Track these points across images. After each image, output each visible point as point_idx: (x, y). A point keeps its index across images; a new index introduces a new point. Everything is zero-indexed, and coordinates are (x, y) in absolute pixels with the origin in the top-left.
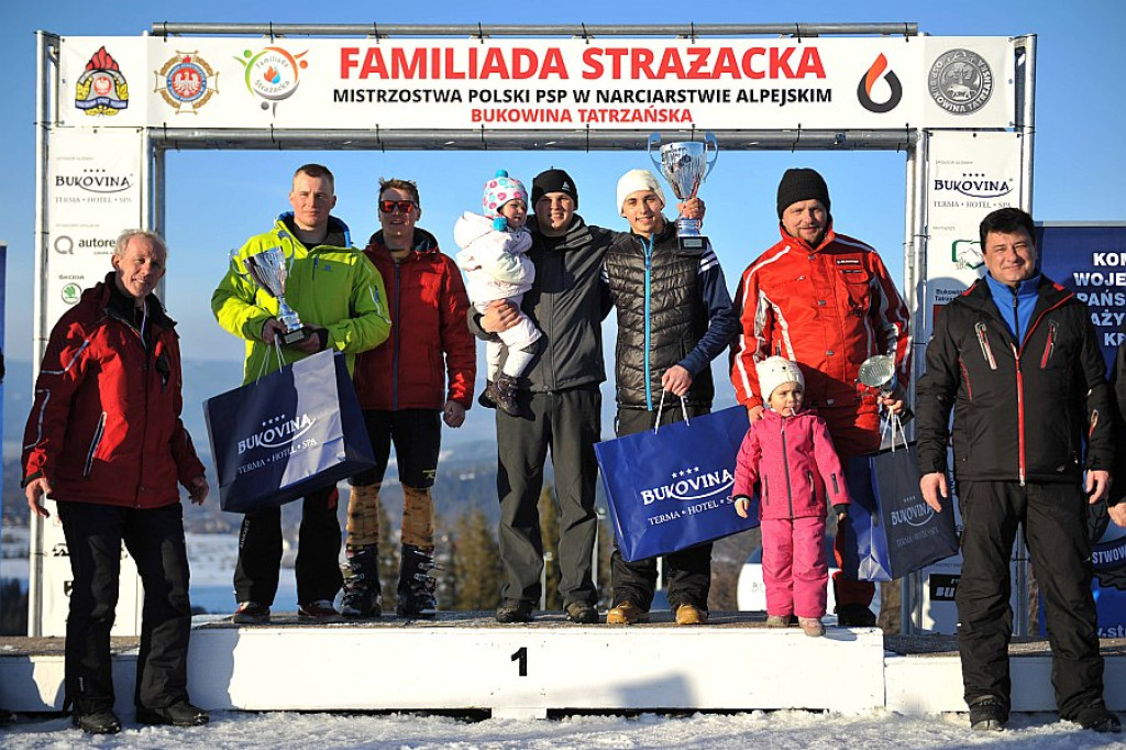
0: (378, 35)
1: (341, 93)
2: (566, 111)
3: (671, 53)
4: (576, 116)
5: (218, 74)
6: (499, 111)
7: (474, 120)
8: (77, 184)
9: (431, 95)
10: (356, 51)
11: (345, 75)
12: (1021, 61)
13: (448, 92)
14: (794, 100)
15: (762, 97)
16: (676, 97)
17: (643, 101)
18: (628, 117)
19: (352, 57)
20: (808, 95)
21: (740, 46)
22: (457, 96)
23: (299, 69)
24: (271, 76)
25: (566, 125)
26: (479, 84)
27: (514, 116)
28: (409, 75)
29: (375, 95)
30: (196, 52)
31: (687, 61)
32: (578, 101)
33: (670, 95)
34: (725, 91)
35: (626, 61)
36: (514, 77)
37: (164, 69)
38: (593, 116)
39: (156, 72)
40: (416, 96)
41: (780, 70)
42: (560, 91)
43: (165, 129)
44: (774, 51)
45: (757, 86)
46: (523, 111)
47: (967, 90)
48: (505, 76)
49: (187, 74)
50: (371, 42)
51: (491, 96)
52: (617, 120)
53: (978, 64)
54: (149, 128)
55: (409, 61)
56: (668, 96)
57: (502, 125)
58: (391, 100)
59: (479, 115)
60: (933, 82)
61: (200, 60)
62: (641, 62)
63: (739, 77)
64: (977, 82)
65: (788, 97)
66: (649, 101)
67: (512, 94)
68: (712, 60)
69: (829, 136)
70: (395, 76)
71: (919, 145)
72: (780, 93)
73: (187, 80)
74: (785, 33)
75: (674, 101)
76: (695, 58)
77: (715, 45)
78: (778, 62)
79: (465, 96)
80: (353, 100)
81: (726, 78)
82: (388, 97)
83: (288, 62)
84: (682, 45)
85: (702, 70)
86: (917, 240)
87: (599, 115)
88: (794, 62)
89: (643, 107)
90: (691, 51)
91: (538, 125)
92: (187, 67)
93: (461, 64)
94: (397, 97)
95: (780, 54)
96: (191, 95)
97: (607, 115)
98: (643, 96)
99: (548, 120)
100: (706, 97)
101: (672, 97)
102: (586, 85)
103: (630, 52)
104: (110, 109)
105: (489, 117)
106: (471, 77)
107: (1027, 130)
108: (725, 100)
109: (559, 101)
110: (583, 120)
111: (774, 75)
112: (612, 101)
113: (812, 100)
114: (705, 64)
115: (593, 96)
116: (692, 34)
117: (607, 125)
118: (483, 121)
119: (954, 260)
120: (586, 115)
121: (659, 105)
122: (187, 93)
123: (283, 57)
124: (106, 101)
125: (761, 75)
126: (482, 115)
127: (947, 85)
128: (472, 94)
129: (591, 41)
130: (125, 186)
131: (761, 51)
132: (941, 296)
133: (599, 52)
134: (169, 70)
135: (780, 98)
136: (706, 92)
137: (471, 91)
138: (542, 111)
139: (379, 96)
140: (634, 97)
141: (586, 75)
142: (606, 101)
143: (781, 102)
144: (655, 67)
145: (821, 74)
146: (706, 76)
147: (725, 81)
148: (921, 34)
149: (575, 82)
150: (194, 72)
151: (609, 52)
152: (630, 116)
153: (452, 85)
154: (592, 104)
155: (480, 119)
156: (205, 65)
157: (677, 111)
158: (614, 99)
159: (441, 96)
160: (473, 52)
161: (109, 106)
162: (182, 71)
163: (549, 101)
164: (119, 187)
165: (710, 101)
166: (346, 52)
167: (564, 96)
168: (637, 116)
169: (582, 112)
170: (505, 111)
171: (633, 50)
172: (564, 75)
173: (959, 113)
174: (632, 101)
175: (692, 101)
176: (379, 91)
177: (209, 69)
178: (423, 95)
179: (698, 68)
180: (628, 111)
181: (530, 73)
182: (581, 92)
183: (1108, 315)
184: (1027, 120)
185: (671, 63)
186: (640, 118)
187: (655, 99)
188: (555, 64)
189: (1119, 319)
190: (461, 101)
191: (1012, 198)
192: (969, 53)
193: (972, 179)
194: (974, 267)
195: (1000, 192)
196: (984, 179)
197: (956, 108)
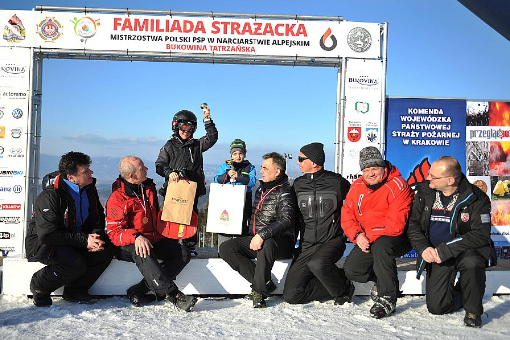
0: (129, 13)
1: (113, 36)
2: (205, 46)
3: (247, 24)
4: (208, 48)
5: (63, 27)
6: (177, 45)
7: (167, 49)
8: (3, 70)
9: (150, 38)
10: (120, 20)
11: (115, 29)
12: (382, 33)
13: (157, 37)
14: (295, 45)
15: (283, 43)
16: (249, 42)
17: (235, 43)
19: (118, 22)
20: (301, 43)
21: (274, 23)
22: (160, 39)
23: (97, 26)
24: (85, 28)
25: (204, 52)
26: (170, 35)
27: (184, 47)
28: (141, 30)
29: (127, 37)
30: (54, 18)
31: (253, 28)
32: (209, 42)
33: (246, 41)
34: (268, 40)
35: (229, 27)
36: (184, 32)
37: (41, 24)
38: (215, 48)
39: (37, 25)
40: (144, 38)
41: (290, 33)
42: (202, 38)
43: (40, 48)
44: (287, 25)
45: (280, 39)
46: (187, 46)
47: (362, 43)
48: (180, 31)
49: (50, 26)
50: (126, 16)
51: (175, 39)
52: (225, 50)
53: (366, 34)
54: (34, 48)
55: (142, 24)
57: (179, 51)
58: (134, 40)
59: (169, 47)
60: (349, 40)
61: (56, 21)
62: (235, 28)
63: (274, 35)
64: (366, 41)
65: (292, 44)
66: (238, 43)
67: (183, 39)
68: (263, 28)
69: (309, 60)
70: (136, 30)
71: (343, 64)
72: (290, 42)
73: (50, 29)
74: (292, 19)
75: (248, 44)
76: (256, 27)
77: (264, 22)
78: (289, 30)
79: (164, 39)
80: (118, 39)
81: (268, 35)
82: (132, 38)
83: (92, 23)
84: (251, 22)
85: (259, 32)
86: (342, 101)
87: (218, 48)
88: (295, 30)
89: (235, 46)
90: (255, 24)
91: (193, 51)
92: (50, 23)
93: (163, 26)
94: (136, 38)
95: (290, 26)
96: (52, 35)
97: (221, 48)
99: (197, 50)
100: (260, 42)
102: (213, 36)
103: (231, 24)
104: (18, 40)
105: (173, 47)
106: (166, 31)
107: (384, 60)
108: (268, 44)
109: (202, 42)
110: (211, 50)
111: (287, 35)
113: (302, 45)
114: (260, 29)
115: (215, 41)
116: (255, 17)
117: (221, 52)
118: (171, 49)
119: (356, 109)
120: (213, 48)
121: (242, 45)
122: (50, 34)
123: (90, 21)
124: (16, 37)
125: (282, 35)
126: (171, 47)
127: (354, 42)
128: (167, 38)
129: (215, 19)
130: (23, 71)
131: (282, 25)
132: (350, 123)
133: (218, 23)
134: (43, 25)
135: (289, 44)
136: (260, 40)
137: (166, 37)
138: (195, 46)
139: (129, 38)
140: (232, 42)
141: (213, 32)
142: (221, 42)
143: (290, 46)
144: (240, 30)
145: (306, 35)
146: (261, 34)
147: (268, 36)
148: (344, 21)
149: (208, 35)
150: (53, 26)
151: (222, 23)
152: (230, 49)
153: (159, 34)
154: (215, 44)
156: (58, 23)
157: (249, 48)
158: (224, 42)
159: (154, 39)
160: (168, 22)
161: (17, 38)
162: (48, 25)
163: (198, 42)
164: (21, 72)
165: (262, 44)
166: (116, 20)
167: (204, 40)
168: (233, 49)
169: (211, 47)
170: (180, 45)
171: (232, 23)
172: (204, 32)
173: (359, 52)
174: (231, 43)
175: (255, 44)
176: (129, 36)
177: (59, 25)
178: (147, 38)
179: (257, 31)
180: (229, 47)
181: (190, 31)
182: (211, 39)
183: (413, 132)
184: (384, 56)
185: (247, 29)
186: (234, 50)
187: (240, 42)
188: (201, 27)
189: (417, 134)
190: (162, 41)
191: (378, 86)
192: (363, 29)
193: (363, 78)
194: (364, 113)
195: (373, 84)
196: (368, 78)
197: (357, 50)
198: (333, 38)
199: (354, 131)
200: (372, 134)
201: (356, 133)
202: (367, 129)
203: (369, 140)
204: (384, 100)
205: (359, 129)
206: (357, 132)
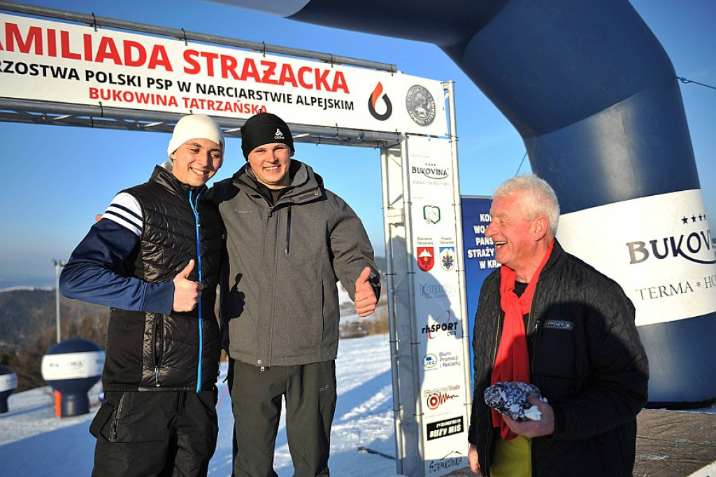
2: (172, 97)
3: (249, 62)
4: (181, 103)
6: (114, 91)
7: (91, 97)
9: (48, 70)
12: (447, 97)
13: (66, 69)
14: (332, 107)
15: (312, 102)
16: (256, 96)
17: (232, 96)
18: (221, 108)
20: (340, 104)
21: (296, 64)
22: (74, 74)
25: (173, 109)
26: (95, 67)
27: (129, 97)
28: (25, 49)
31: (261, 69)
32: (181, 90)
33: (251, 93)
34: (288, 95)
35: (217, 64)
36: (126, 64)
38: (194, 103)
40: (33, 69)
41: (322, 85)
42: (166, 81)
44: (317, 71)
45: (309, 94)
46: (136, 93)
47: (424, 111)
48: (118, 62)
51: (108, 78)
52: (214, 109)
55: (24, 40)
56: (250, 95)
57: (117, 104)
58: (6, 71)
59: (96, 93)
60: (409, 104)
62: (228, 66)
63: (297, 86)
64: (428, 107)
65: (328, 104)
66: (236, 96)
67: (125, 79)
68: (278, 70)
69: (355, 134)
70: (11, 49)
71: (403, 144)
72: (323, 101)
74: (323, 60)
75: (254, 98)
76: (266, 68)
77: (280, 61)
78: (321, 79)
79: (82, 75)
81: (288, 85)
82: (3, 67)
84: (257, 57)
85: (272, 77)
87: (199, 104)
88: (330, 80)
89: (233, 100)
90: (263, 63)
91: (149, 106)
93: (77, 46)
94: (13, 68)
95: (321, 73)
97: (206, 104)
98: (232, 92)
99: (158, 103)
100: (276, 98)
101: (253, 95)
102: (188, 78)
103: (219, 57)
105: (106, 95)
106: (86, 59)
108: (289, 102)
109: (167, 88)
110: (186, 106)
112: (209, 93)
113: (343, 108)
114: (274, 74)
115: (193, 88)
116: (264, 50)
118: (100, 99)
119: (425, 218)
120: (189, 103)
121: (243, 100)
125: (310, 87)
126: (99, 93)
127: (414, 107)
128: (89, 75)
129: (188, 43)
131: (310, 70)
132: (420, 241)
133: (196, 53)
135: (323, 104)
136: (276, 94)
137: (87, 72)
138: (153, 95)
140: (225, 92)
141: (187, 70)
142: (204, 92)
143: (324, 107)
144: (239, 70)
145: (347, 91)
146: (274, 82)
147: (287, 88)
148: (399, 72)
149: (178, 75)
151: (203, 54)
152: (223, 107)
153: (69, 64)
155: (97, 97)
157: (257, 106)
158: (209, 92)
159: (59, 73)
160: (88, 39)
163: (157, 88)
165: (279, 101)
167: (171, 84)
168: (228, 107)
169: (186, 99)
170: (120, 92)
171: (222, 56)
172: (169, 68)
173: (422, 125)
174: (224, 95)
175: (266, 99)
178: (40, 70)
179: (269, 76)
180: (221, 103)
181: (140, 63)
182: (184, 84)
183: (488, 250)
184: (453, 134)
185: (249, 71)
186: (230, 109)
187: (241, 95)
188: (160, 58)
189: (492, 251)
190: (78, 79)
191: (449, 179)
192: (423, 88)
193: (430, 167)
194: (435, 223)
195: (443, 176)
196: (436, 168)
197: (420, 122)
198: (386, 98)
199: (425, 254)
200: (448, 257)
201: (428, 257)
202: (442, 249)
203: (445, 267)
204: (458, 202)
205: (431, 250)
206: (429, 255)
